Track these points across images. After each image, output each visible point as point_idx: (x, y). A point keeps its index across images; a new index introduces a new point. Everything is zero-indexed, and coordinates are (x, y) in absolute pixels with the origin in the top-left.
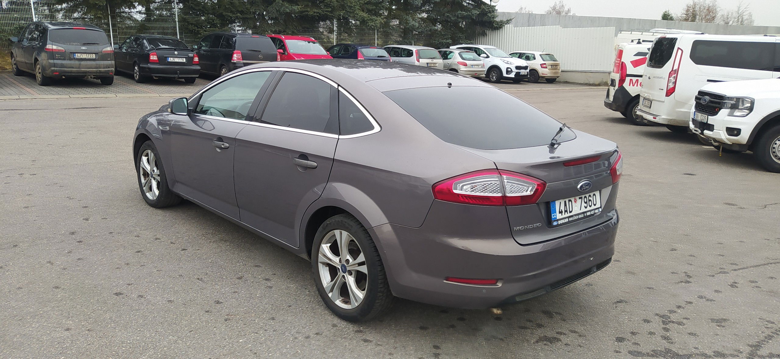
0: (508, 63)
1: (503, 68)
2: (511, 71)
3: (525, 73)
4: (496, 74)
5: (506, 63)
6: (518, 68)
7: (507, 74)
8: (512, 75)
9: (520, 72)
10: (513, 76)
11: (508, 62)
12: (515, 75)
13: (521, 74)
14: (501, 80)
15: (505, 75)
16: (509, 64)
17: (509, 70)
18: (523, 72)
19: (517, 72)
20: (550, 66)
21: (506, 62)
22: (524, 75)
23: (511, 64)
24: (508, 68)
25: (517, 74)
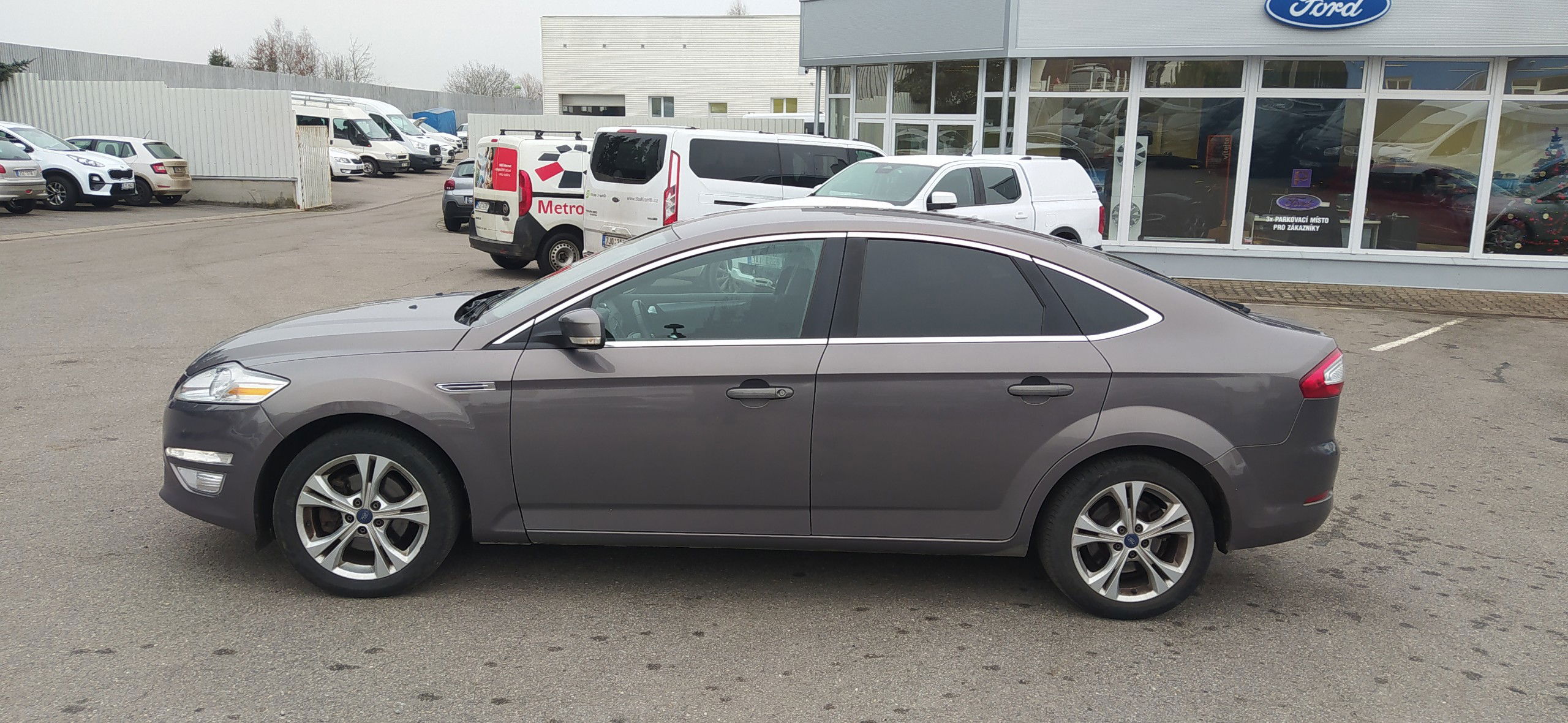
0: (90, 163)
1: (82, 175)
2: (102, 183)
3: (130, 186)
4: (62, 190)
5: (84, 164)
6: (114, 174)
7: (92, 189)
8: (105, 192)
9: (120, 184)
10: (108, 194)
11: (89, 160)
12: (111, 192)
13: (123, 188)
14: (77, 204)
15: (87, 190)
16: (91, 165)
17: (96, 179)
18: (127, 183)
19: (114, 185)
20: (172, 168)
21: (84, 161)
22: (129, 190)
23: (96, 166)
24: (91, 176)
25: (116, 188)
